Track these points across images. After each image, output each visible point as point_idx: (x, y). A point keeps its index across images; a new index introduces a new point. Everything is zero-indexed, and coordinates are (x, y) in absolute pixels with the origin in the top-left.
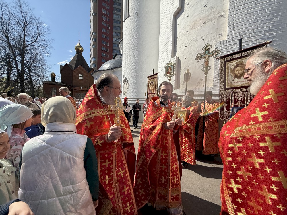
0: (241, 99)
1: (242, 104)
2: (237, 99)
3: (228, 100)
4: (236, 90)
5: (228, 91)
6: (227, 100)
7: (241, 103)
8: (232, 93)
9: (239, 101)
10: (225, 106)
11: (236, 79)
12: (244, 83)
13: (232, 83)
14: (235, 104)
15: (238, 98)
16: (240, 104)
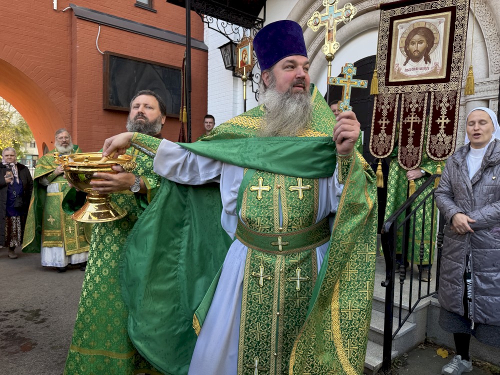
0: (417, 109)
1: (417, 119)
2: (410, 109)
3: (391, 110)
4: (408, 88)
5: (392, 89)
6: (388, 110)
7: (416, 117)
8: (401, 95)
9: (413, 114)
10: (384, 125)
11: (410, 61)
12: (425, 72)
13: (403, 71)
14: (404, 119)
15: (411, 106)
16: (414, 119)
